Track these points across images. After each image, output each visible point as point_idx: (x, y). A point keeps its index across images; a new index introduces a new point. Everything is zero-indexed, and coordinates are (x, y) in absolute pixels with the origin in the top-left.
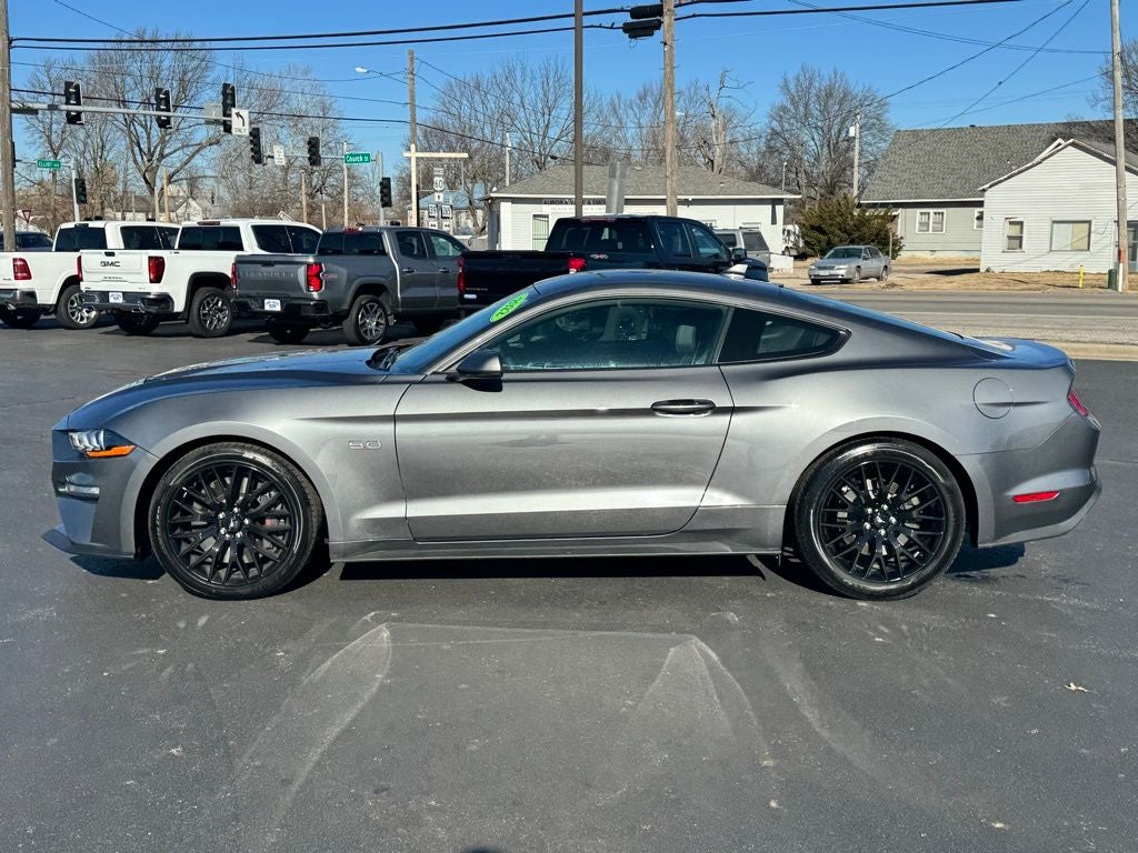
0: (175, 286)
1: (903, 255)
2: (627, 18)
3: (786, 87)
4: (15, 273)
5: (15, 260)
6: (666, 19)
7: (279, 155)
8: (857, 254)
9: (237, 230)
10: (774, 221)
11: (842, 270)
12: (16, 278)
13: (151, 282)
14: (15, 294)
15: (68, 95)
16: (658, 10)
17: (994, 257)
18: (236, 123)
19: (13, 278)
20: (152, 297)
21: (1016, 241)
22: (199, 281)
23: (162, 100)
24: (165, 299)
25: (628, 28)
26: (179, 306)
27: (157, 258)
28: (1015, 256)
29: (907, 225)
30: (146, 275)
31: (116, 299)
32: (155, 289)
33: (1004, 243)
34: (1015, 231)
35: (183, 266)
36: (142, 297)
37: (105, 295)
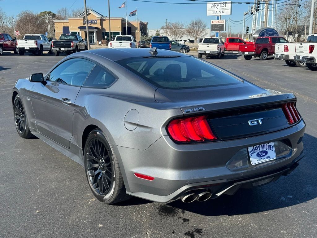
4: (284, 50)
5: (285, 46)
12: (284, 51)
13: (309, 53)
14: (283, 56)
19: (283, 51)
20: (309, 58)
24: (313, 59)
27: (312, 45)
30: (308, 51)
32: (310, 55)
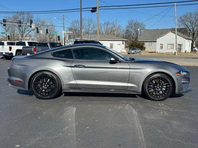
0: (14, 51)
1: (146, 50)
2: (91, 9)
3: (128, 22)
6: (97, 9)
7: (41, 32)
8: (135, 49)
9: (25, 43)
10: (123, 44)
11: (133, 52)
13: (9, 51)
15: (4, 21)
16: (96, 8)
17: (158, 50)
18: (32, 26)
20: (10, 53)
21: (162, 47)
22: (18, 51)
23: (20, 22)
24: (12, 54)
25: (91, 11)
26: (14, 55)
27: (10, 47)
28: (162, 50)
29: (146, 45)
30: (8, 49)
31: (4, 54)
33: (160, 48)
34: (162, 46)
35: (15, 48)
36: (8, 53)
37: (2, 53)
